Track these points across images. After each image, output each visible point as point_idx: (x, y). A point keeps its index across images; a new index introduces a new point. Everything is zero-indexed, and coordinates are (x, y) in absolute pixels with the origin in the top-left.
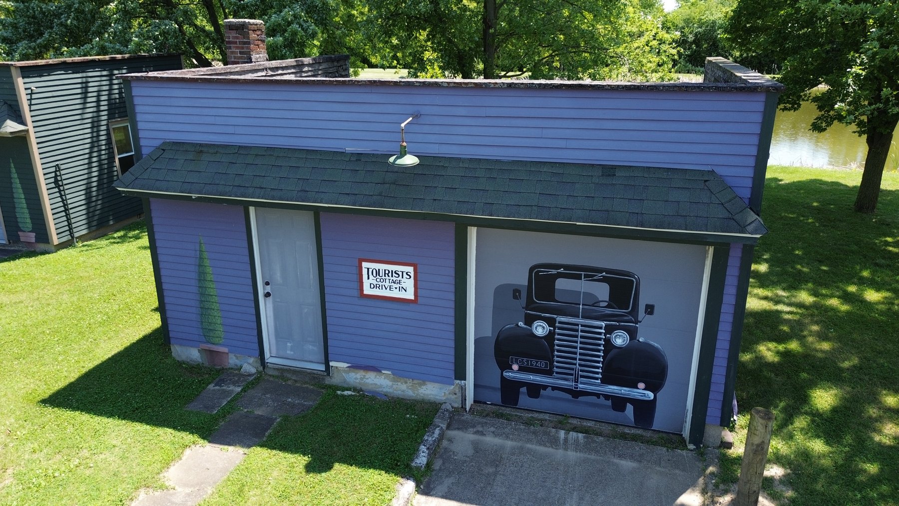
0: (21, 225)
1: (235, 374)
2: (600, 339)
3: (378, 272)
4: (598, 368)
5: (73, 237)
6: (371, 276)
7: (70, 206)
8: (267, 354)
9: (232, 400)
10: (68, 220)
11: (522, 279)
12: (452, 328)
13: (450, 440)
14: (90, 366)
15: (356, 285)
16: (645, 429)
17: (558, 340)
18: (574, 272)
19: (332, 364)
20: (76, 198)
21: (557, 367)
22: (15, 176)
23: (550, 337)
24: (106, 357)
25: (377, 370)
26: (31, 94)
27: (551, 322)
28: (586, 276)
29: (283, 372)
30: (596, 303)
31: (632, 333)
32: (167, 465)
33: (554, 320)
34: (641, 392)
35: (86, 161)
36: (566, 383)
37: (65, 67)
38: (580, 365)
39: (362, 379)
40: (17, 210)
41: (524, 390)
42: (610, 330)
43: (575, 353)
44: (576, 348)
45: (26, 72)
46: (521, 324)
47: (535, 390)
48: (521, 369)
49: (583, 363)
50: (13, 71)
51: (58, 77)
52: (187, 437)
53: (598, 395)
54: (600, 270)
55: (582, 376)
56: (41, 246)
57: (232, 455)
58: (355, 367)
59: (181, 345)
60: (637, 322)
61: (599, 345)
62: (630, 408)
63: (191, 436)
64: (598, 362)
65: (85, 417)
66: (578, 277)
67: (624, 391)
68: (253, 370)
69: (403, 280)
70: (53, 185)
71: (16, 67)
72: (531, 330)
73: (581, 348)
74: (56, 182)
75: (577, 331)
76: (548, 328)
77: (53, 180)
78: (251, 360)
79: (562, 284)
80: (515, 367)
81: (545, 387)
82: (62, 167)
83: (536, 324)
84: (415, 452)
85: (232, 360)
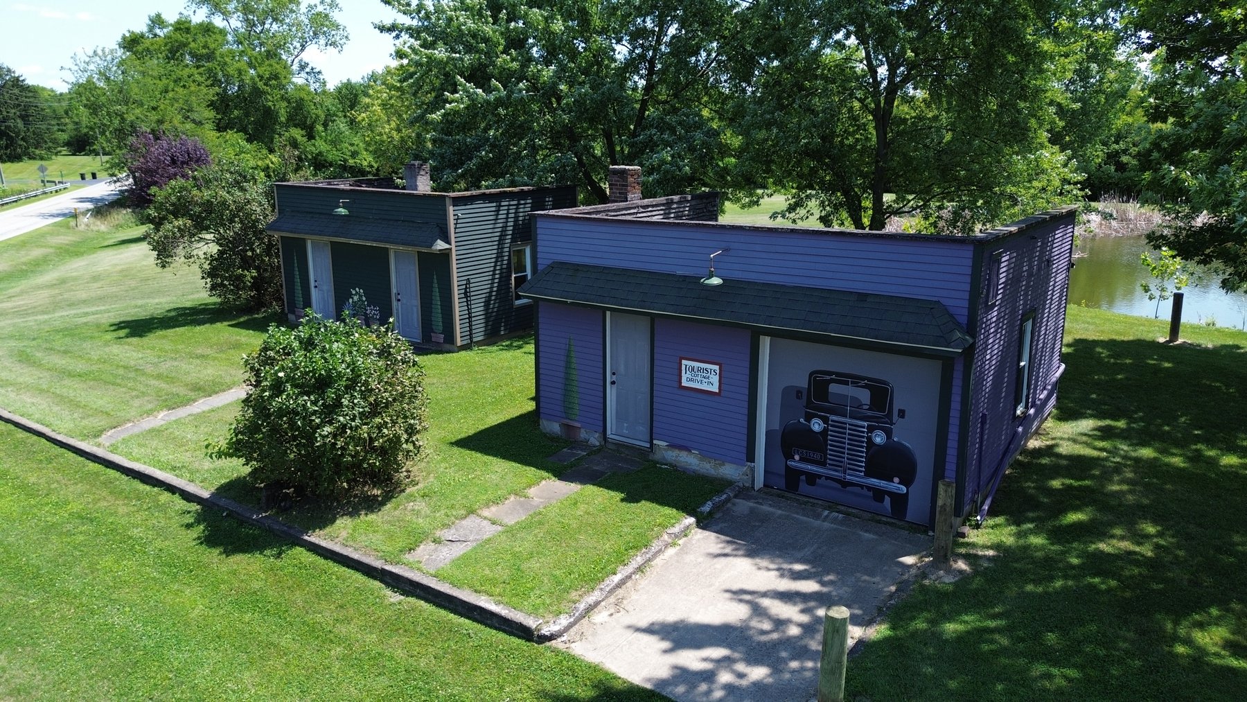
0: (434, 327)
1: (584, 445)
2: (863, 437)
3: (693, 369)
4: (862, 462)
5: (471, 341)
6: (688, 372)
7: (473, 315)
8: (609, 432)
9: (578, 459)
10: (470, 326)
11: (804, 384)
12: (746, 418)
13: (734, 504)
14: (482, 428)
15: (676, 378)
16: (900, 520)
17: (831, 436)
18: (843, 379)
19: (655, 442)
20: (478, 308)
21: (830, 459)
22: (436, 285)
23: (825, 431)
24: (493, 424)
25: (688, 449)
26: (457, 219)
27: (825, 420)
28: (852, 383)
29: (620, 445)
30: (860, 406)
31: (889, 433)
32: (530, 486)
33: (828, 418)
34: (896, 486)
35: (490, 277)
36: (837, 474)
37: (484, 197)
38: (848, 459)
39: (676, 457)
40: (433, 314)
41: (803, 477)
42: (871, 429)
43: (844, 448)
44: (844, 443)
45: (457, 201)
46: (802, 420)
47: (812, 478)
48: (802, 460)
49: (850, 457)
50: (447, 200)
51: (479, 206)
52: (545, 474)
53: (862, 486)
54: (863, 378)
55: (850, 469)
56: (447, 346)
57: (573, 488)
58: (672, 446)
59: (548, 420)
60: (892, 424)
61: (863, 442)
62: (887, 499)
63: (546, 474)
64: (862, 457)
65: (479, 455)
66: (846, 383)
67: (882, 484)
68: (598, 444)
69: (711, 376)
70: (463, 296)
71: (450, 197)
72: (810, 426)
73: (848, 444)
74: (465, 293)
75: (845, 428)
76: (823, 425)
77: (463, 291)
78: (597, 435)
79: (834, 388)
80: (797, 457)
81: (820, 477)
82: (472, 281)
83: (814, 420)
84: (703, 504)
85: (583, 434)
